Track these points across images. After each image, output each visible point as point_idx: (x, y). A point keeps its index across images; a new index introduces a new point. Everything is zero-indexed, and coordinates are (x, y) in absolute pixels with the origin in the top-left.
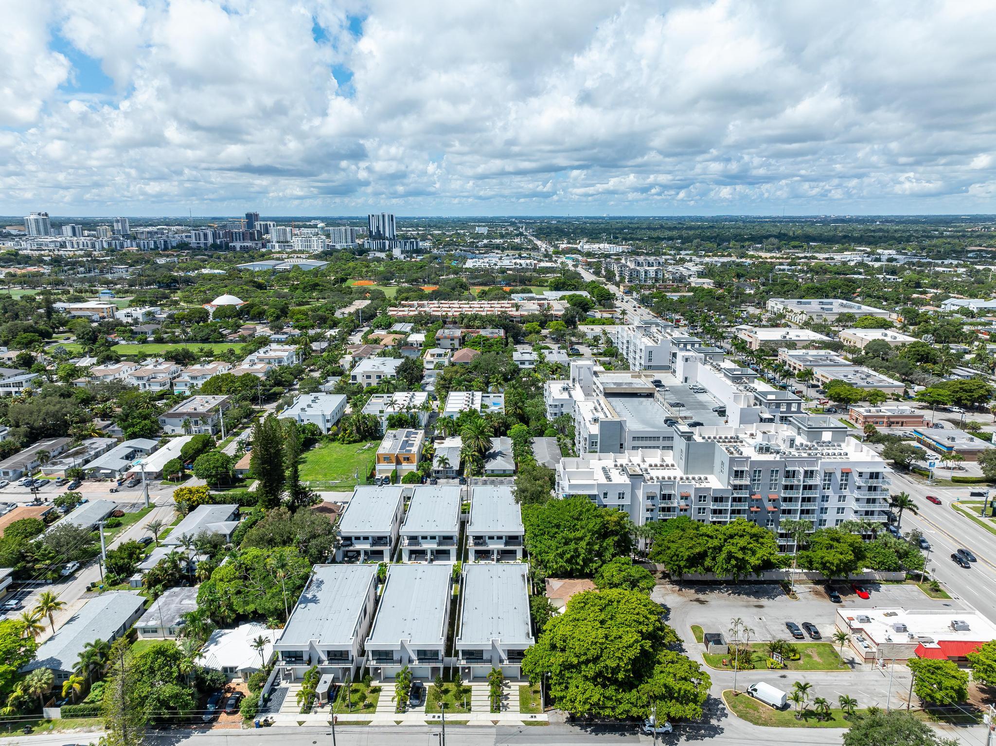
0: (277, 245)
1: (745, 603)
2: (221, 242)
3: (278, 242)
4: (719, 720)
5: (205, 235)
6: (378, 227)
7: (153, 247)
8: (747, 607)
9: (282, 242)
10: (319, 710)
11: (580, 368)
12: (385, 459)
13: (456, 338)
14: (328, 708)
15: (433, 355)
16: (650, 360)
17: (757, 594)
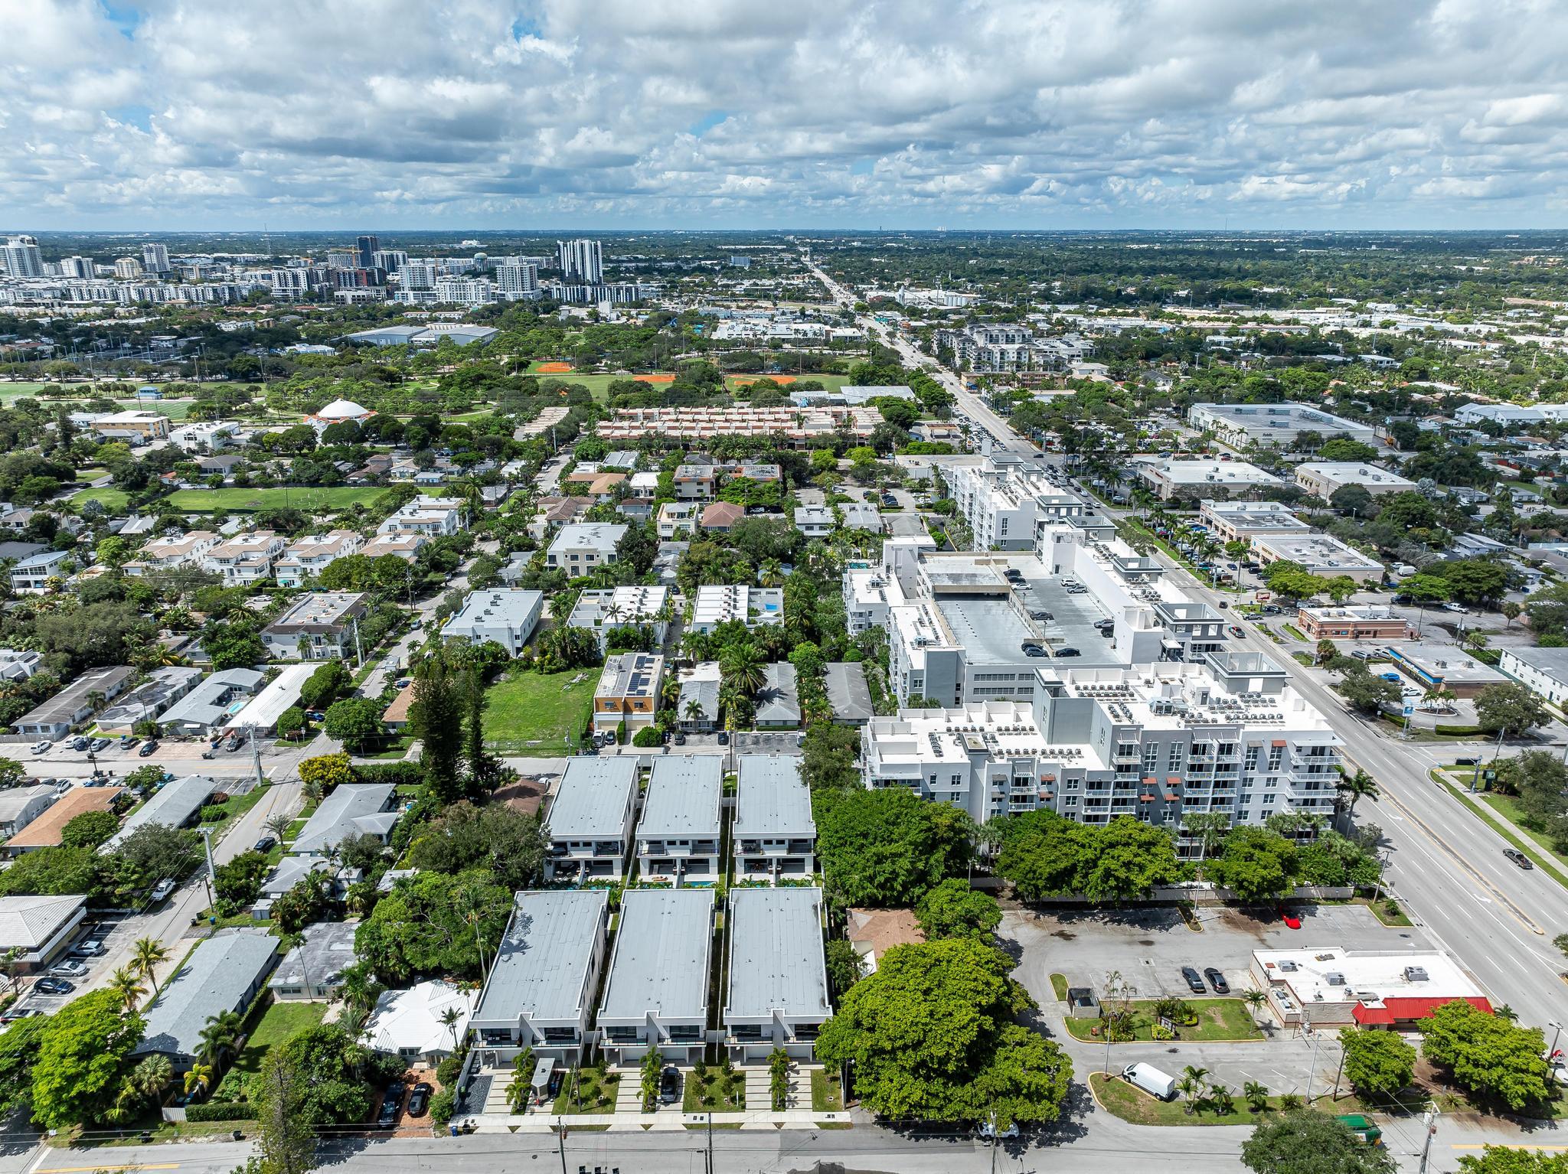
0: (411, 294)
1: (1127, 938)
2: (321, 288)
3: (413, 289)
4: (1082, 1116)
5: (295, 278)
6: (573, 264)
7: (211, 298)
8: (1130, 943)
9: (420, 289)
10: (537, 1108)
11: (896, 550)
12: (607, 704)
13: (707, 481)
14: (549, 1106)
15: (671, 515)
16: (1004, 532)
17: (1145, 923)
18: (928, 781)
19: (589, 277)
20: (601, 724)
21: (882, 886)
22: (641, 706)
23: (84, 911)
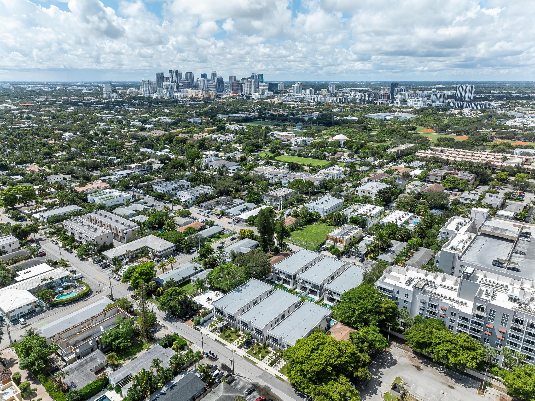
0: (399, 102)
1: (444, 381)
2: (372, 100)
3: (400, 101)
5: (365, 96)
6: (461, 94)
8: (443, 383)
9: (402, 101)
10: (216, 333)
11: (477, 212)
12: (331, 238)
13: (440, 176)
14: (219, 334)
15: (413, 185)
17: (458, 380)
18: (396, 293)
19: (466, 99)
20: (328, 244)
21: (348, 317)
22: (341, 241)
23: (174, 248)
